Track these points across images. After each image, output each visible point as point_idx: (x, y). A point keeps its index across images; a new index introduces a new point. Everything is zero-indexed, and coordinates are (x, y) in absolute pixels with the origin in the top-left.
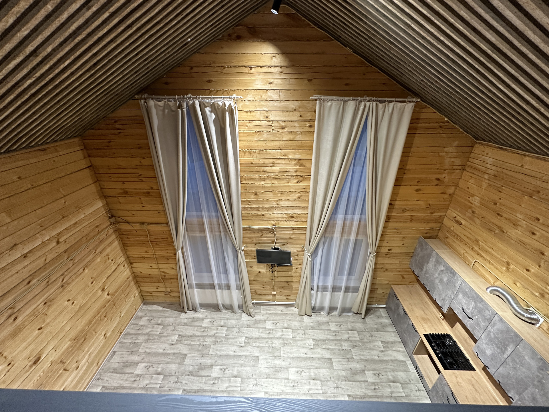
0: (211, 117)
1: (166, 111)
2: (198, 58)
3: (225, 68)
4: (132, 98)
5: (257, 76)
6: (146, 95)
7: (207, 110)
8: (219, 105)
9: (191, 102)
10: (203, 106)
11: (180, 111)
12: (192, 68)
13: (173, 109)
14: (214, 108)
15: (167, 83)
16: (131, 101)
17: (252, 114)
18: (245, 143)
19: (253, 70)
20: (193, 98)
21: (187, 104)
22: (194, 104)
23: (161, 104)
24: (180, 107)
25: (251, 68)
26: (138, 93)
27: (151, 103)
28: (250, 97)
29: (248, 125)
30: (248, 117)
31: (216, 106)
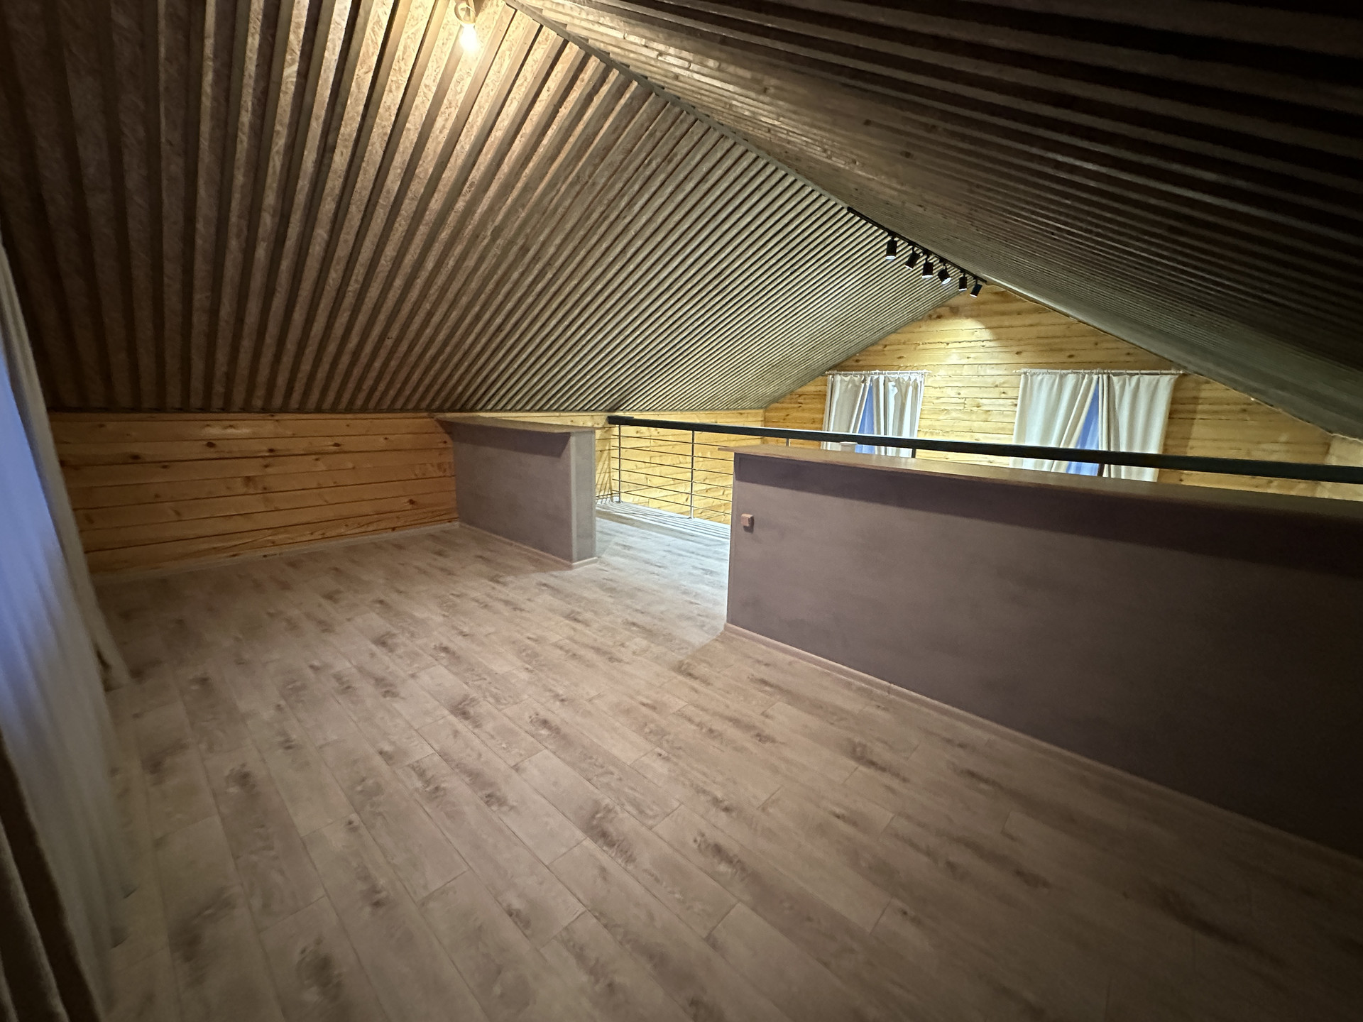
0: (893, 392)
1: (850, 385)
2: (893, 337)
3: (919, 345)
4: (822, 374)
5: (954, 350)
6: (836, 372)
7: (890, 385)
8: (904, 380)
9: (876, 377)
10: (887, 380)
11: (863, 385)
12: (885, 346)
13: (857, 384)
14: (898, 382)
15: (857, 361)
16: (821, 377)
17: (942, 390)
18: (928, 422)
19: (950, 346)
20: (879, 374)
21: (871, 380)
22: (878, 380)
23: (847, 379)
24: (864, 381)
25: (948, 344)
26: (828, 370)
27: (838, 378)
28: (942, 372)
29: (935, 401)
30: (937, 393)
31: (901, 380)
